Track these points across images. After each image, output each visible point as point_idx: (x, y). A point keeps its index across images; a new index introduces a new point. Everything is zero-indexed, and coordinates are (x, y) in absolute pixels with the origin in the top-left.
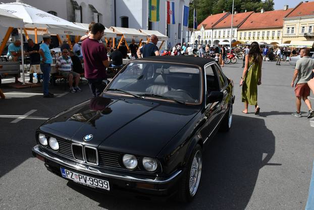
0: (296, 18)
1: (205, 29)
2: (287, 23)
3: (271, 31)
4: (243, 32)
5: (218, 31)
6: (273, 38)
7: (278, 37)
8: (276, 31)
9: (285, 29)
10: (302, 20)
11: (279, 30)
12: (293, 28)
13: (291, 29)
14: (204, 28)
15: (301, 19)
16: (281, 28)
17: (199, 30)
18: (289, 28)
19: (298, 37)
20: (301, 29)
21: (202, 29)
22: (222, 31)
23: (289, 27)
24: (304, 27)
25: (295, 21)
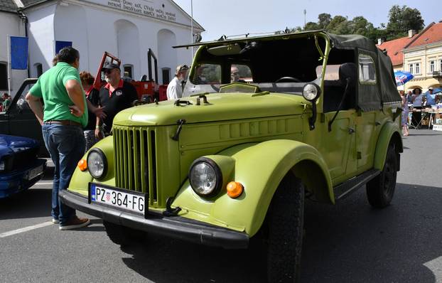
0: (420, 48)
2: (409, 58)
9: (407, 67)
10: (429, 51)
11: (399, 69)
12: (418, 65)
13: (414, 66)
16: (401, 65)
18: (412, 65)
19: (426, 78)
20: (429, 65)
23: (411, 63)
24: (433, 62)
25: (420, 53)
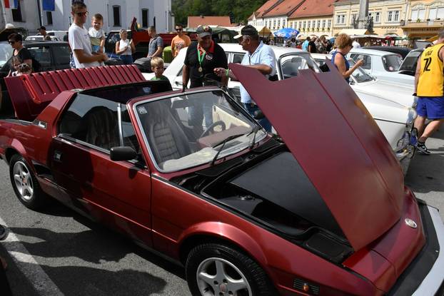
1: (257, 18)
2: (338, 10)
3: (322, 20)
4: (294, 22)
5: (268, 20)
6: (323, 29)
7: (329, 29)
8: (327, 20)
9: (335, 18)
11: (330, 19)
12: (344, 16)
13: (341, 18)
14: (256, 16)
15: (351, 4)
16: (331, 16)
17: (251, 20)
18: (339, 17)
19: (348, 28)
21: (254, 19)
22: (272, 20)
23: (339, 14)
25: (346, 6)
